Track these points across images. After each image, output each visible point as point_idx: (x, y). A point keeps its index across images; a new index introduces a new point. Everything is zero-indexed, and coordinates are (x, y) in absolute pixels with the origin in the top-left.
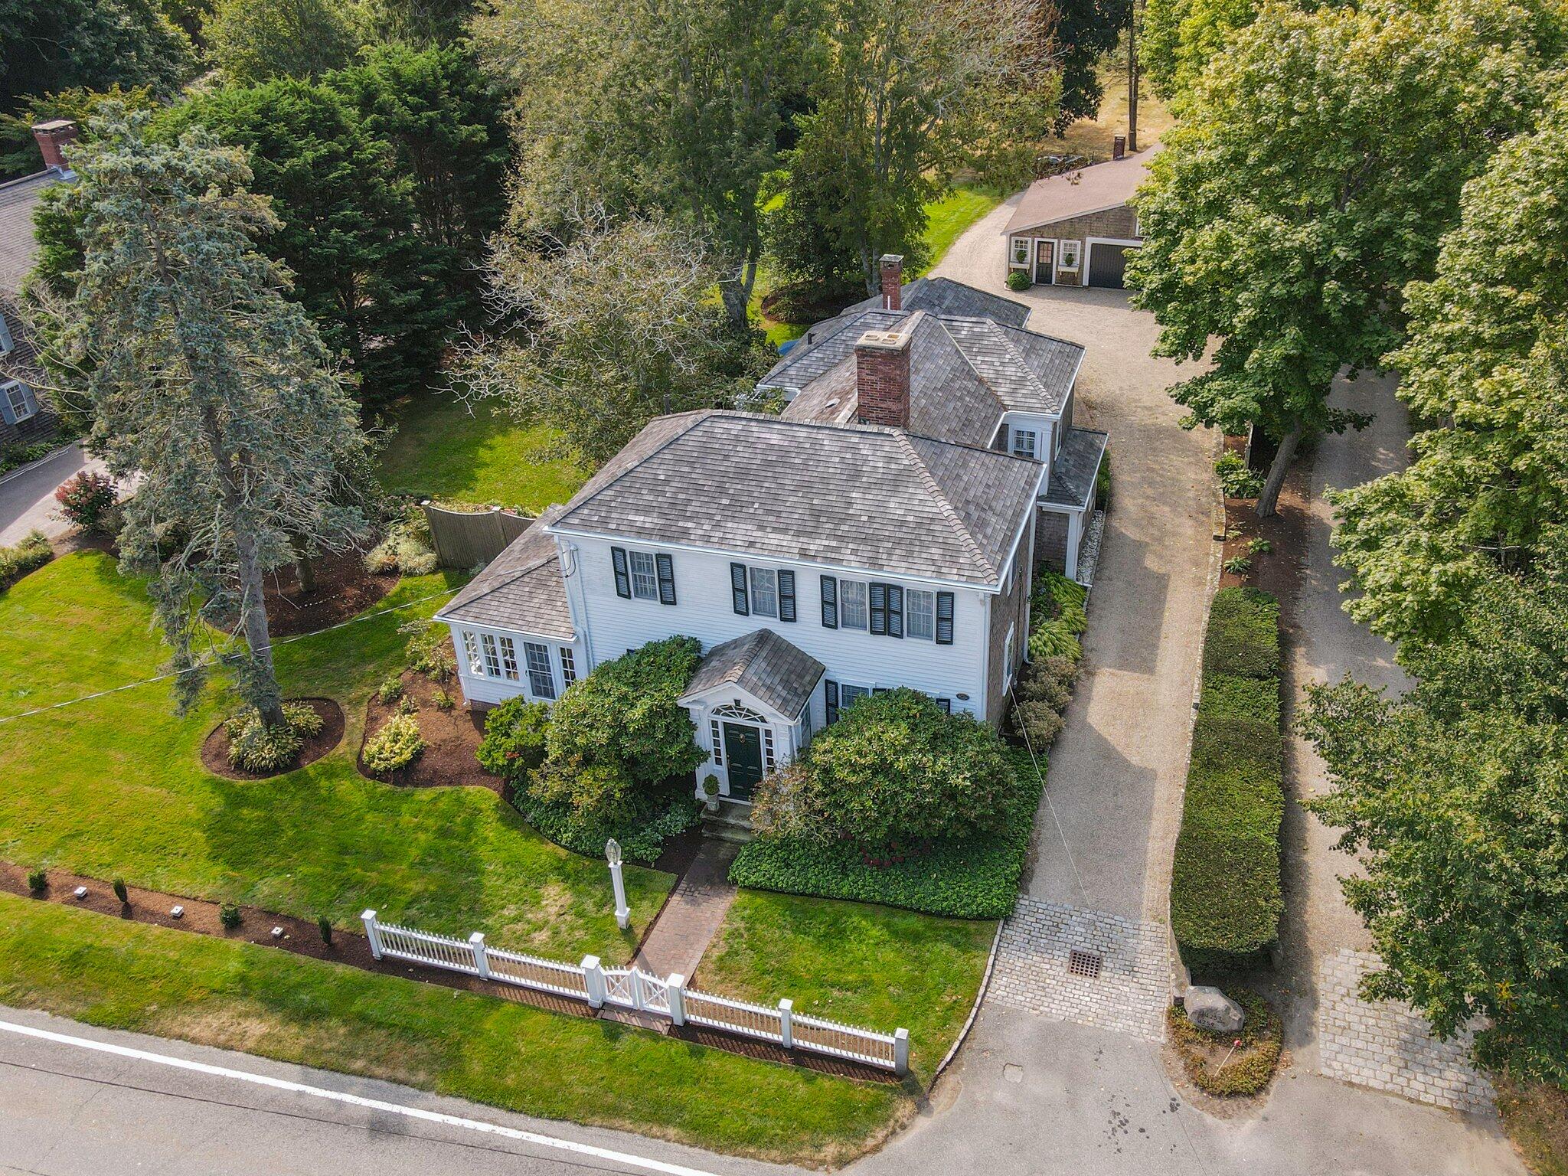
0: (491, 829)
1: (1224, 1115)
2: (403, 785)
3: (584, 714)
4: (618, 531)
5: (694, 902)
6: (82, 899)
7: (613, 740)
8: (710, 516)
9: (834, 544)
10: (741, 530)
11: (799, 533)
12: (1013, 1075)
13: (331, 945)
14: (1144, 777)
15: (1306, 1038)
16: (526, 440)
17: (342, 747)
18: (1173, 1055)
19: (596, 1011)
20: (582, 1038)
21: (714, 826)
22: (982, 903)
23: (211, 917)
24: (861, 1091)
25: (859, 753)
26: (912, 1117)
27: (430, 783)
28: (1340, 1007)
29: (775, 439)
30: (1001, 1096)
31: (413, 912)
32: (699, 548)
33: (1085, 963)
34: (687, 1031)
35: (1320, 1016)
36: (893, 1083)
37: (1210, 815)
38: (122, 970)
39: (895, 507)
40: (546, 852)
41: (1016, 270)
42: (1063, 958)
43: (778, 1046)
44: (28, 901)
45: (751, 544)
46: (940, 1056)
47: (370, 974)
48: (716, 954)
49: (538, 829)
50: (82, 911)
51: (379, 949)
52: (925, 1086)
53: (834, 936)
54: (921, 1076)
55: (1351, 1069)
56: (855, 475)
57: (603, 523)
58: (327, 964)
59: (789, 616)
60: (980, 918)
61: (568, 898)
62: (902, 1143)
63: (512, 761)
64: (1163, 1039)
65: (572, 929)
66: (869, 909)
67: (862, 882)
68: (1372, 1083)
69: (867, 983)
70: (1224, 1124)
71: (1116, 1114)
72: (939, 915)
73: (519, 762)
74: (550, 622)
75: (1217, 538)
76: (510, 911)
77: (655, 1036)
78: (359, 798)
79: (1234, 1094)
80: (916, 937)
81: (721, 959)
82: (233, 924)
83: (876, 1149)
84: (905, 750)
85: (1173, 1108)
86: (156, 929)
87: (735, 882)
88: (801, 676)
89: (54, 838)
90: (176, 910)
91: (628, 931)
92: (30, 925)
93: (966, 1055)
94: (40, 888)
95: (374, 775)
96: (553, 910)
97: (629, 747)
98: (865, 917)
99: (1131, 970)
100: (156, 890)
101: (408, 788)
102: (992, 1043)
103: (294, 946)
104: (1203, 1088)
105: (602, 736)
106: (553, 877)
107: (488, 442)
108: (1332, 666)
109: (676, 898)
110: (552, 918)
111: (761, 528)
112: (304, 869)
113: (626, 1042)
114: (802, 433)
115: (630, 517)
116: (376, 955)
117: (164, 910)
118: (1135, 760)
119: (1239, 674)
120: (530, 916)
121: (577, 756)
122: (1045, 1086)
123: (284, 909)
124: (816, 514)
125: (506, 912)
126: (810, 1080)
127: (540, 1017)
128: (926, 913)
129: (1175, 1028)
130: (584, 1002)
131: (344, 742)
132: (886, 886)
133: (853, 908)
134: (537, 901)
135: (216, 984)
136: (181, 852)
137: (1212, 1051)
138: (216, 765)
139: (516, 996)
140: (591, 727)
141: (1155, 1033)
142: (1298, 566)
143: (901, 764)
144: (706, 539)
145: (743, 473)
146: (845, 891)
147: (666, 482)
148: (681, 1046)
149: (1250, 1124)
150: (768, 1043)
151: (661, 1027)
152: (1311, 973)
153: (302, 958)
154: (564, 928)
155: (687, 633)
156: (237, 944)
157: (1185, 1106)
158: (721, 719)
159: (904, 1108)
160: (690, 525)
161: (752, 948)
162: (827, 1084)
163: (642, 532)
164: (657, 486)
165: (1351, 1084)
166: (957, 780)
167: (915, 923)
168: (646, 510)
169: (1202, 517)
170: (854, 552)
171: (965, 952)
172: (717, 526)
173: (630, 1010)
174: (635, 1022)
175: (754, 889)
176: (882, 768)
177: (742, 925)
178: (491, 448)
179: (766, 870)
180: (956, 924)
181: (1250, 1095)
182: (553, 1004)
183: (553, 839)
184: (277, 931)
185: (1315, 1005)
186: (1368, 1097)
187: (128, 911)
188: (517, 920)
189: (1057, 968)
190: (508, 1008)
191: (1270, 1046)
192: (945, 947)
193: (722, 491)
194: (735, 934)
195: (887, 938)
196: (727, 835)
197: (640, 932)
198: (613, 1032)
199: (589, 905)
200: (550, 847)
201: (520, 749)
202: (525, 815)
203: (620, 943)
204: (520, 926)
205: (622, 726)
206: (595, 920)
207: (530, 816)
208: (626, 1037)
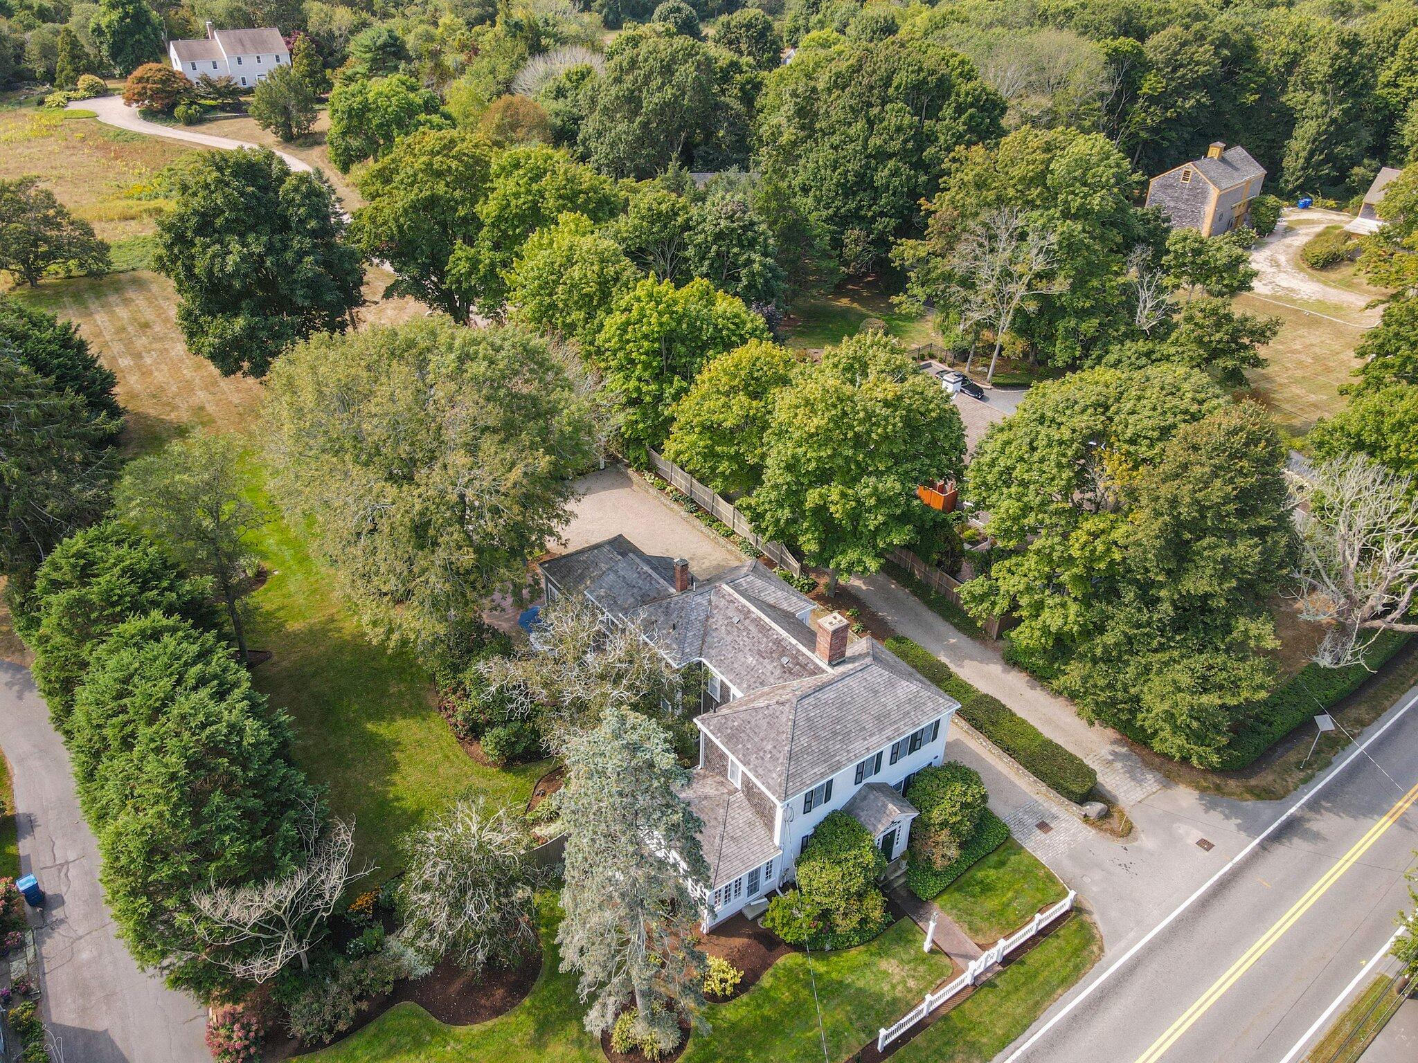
0: (819, 966)
1: (1136, 839)
2: (747, 989)
5: (927, 919)
7: (866, 878)
10: (858, 746)
12: (1087, 880)
15: (1116, 798)
18: (1102, 834)
19: (973, 984)
20: (989, 996)
24: (1073, 925)
25: (951, 806)
26: (1091, 918)
30: (1095, 889)
33: (1044, 827)
34: (1006, 960)
36: (1075, 913)
39: (901, 694)
40: (856, 954)
42: (1037, 831)
43: (1032, 937)
48: (966, 929)
49: (836, 949)
52: (1082, 907)
54: (1075, 904)
55: (1134, 797)
59: (877, 771)
61: (894, 962)
62: (1102, 928)
63: (815, 927)
64: (1094, 831)
65: (915, 970)
66: (976, 867)
68: (1142, 797)
70: (1140, 843)
74: (763, 852)
76: (886, 987)
77: (999, 974)
79: (1129, 831)
80: (1002, 863)
81: (971, 928)
83: (1101, 937)
85: (1126, 849)
87: (928, 899)
88: (894, 793)
91: (932, 951)
95: (732, 997)
96: (896, 970)
98: (980, 870)
99: (1055, 817)
101: (757, 985)
102: (1069, 876)
104: (1122, 836)
105: (860, 879)
106: (875, 959)
109: (921, 924)
110: (901, 973)
111: (865, 739)
114: (840, 685)
116: (881, 1049)
120: (893, 980)
122: (1097, 875)
124: (878, 718)
129: (1093, 825)
130: (967, 986)
134: (885, 973)
137: (1110, 823)
139: (947, 1008)
141: (1089, 832)
144: (849, 760)
145: (836, 721)
147: (810, 745)
148: (1013, 967)
150: (1029, 940)
151: (998, 968)
154: (912, 972)
157: (1127, 846)
159: (1087, 918)
160: (837, 758)
161: (970, 915)
162: (1062, 933)
164: (806, 750)
168: (813, 764)
171: (1020, 854)
172: (848, 752)
173: (984, 973)
174: (989, 975)
175: (939, 894)
177: (954, 911)
181: (1131, 827)
182: (961, 998)
183: (850, 946)
188: (894, 987)
189: (1041, 835)
191: (1115, 808)
192: (1013, 858)
193: (835, 733)
194: (958, 917)
195: (996, 871)
196: (895, 885)
197: (934, 948)
198: (990, 984)
199: (905, 957)
200: (853, 952)
201: (815, 918)
202: (822, 949)
203: (937, 957)
204: (900, 987)
205: (866, 869)
206: (916, 959)
207: (828, 947)
208: (998, 982)
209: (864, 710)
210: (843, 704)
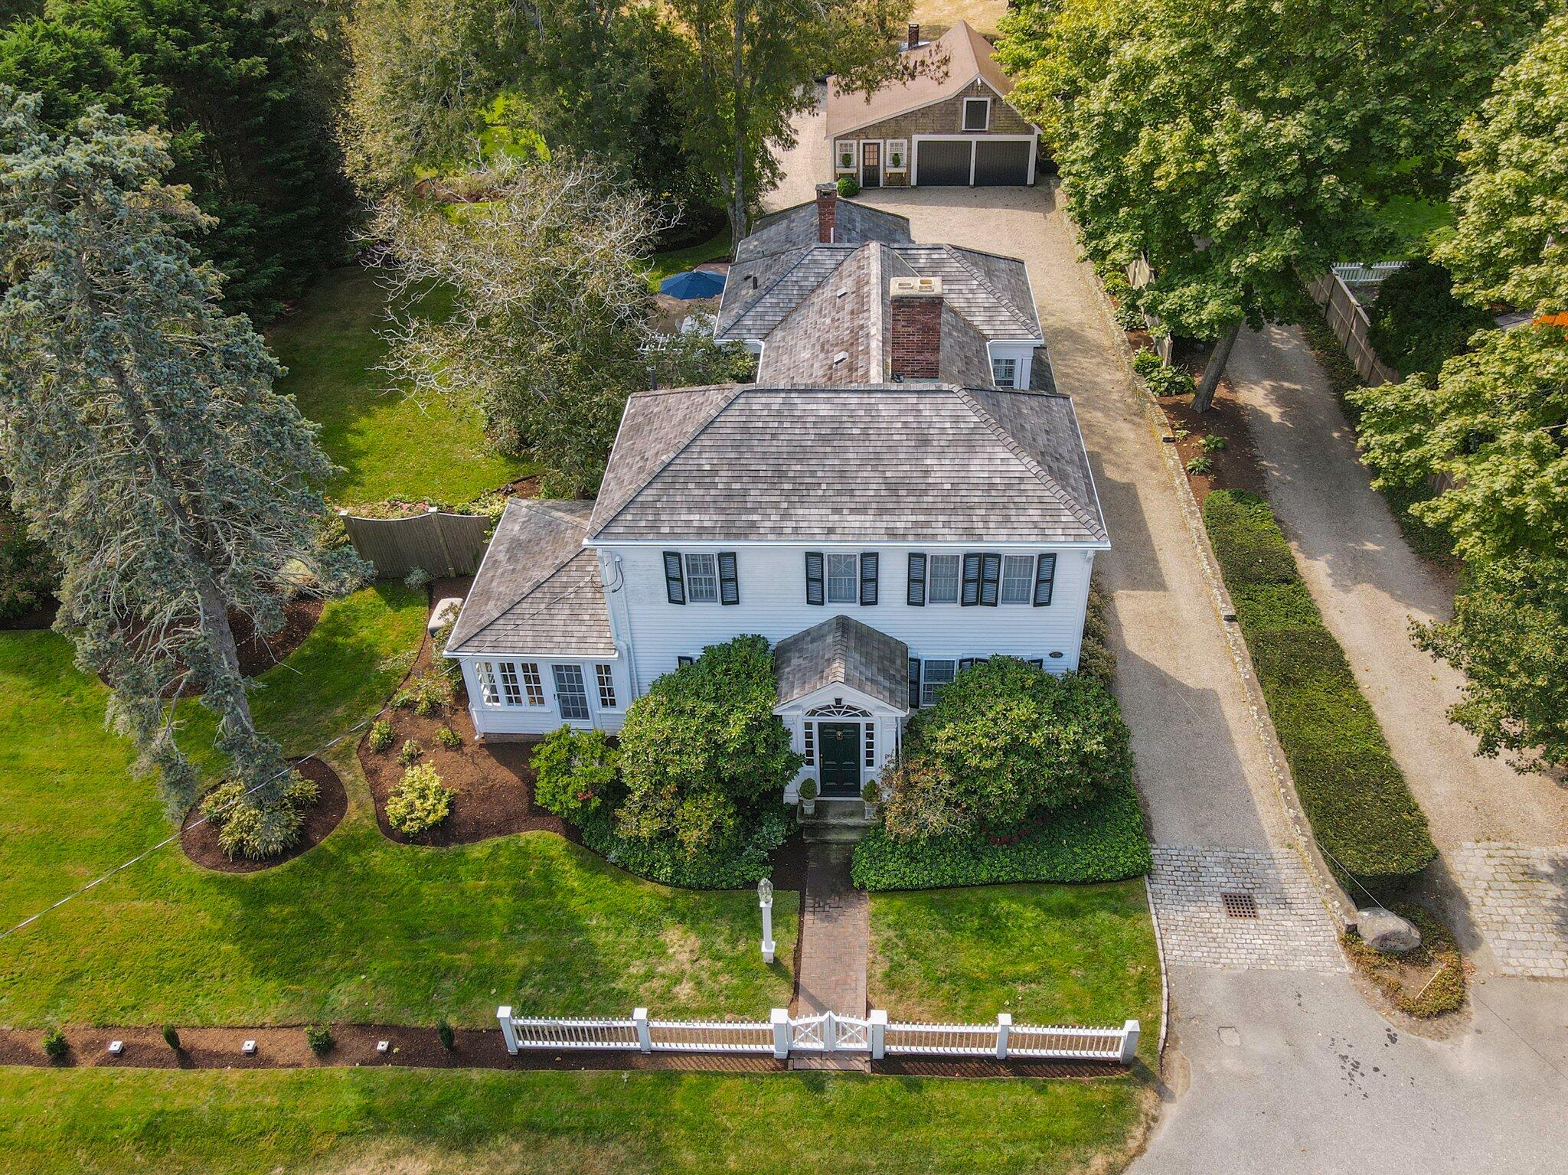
0: (571, 876)
1: (1442, 1036)
2: (446, 844)
3: (668, 741)
4: (673, 535)
5: (828, 918)
6: (120, 1056)
7: (710, 764)
8: (776, 505)
9: (922, 518)
10: (813, 516)
11: (881, 512)
12: (1230, 1038)
13: (452, 1049)
14: (1205, 699)
15: (1475, 941)
16: (397, 419)
17: (353, 813)
18: (1365, 983)
19: (784, 1062)
20: (787, 1098)
21: (813, 829)
22: (1125, 862)
23: (297, 1045)
24: (1099, 1091)
25: (986, 735)
26: (1157, 1107)
27: (475, 837)
28: (1489, 901)
29: (824, 410)
30: (1229, 1063)
31: (527, 990)
32: (771, 542)
33: (1240, 904)
34: (889, 1064)
35: (1476, 914)
36: (1125, 1075)
37: (1311, 732)
38: (218, 1133)
39: (978, 469)
40: (646, 894)
41: (843, 175)
42: (1217, 905)
43: (991, 1059)
44: (52, 1072)
45: (831, 531)
46: (1154, 1034)
47: (513, 1074)
48: (880, 970)
49: (625, 868)
50: (130, 1071)
51: (514, 1044)
52: (1155, 1069)
53: (992, 930)
54: (1147, 1060)
55: (1529, 963)
56: (924, 441)
57: (654, 528)
58: (458, 1072)
59: (870, 600)
60: (1127, 878)
61: (693, 941)
62: (1161, 1136)
63: (586, 803)
64: (1349, 969)
65: (714, 974)
66: (1011, 890)
67: (999, 864)
68: (1553, 973)
69: (1048, 971)
70: (1445, 1046)
71: (1344, 1058)
72: (1084, 883)
73: (596, 802)
74: (582, 640)
75: (1167, 440)
76: (637, 968)
77: (858, 1076)
78: (401, 869)
79: (1442, 1013)
80: (1072, 912)
81: (887, 975)
82: (326, 1049)
83: (1141, 1150)
84: (1036, 727)
85: (1393, 1039)
86: (233, 1076)
87: (863, 887)
88: (892, 661)
89: (48, 988)
90: (249, 1045)
91: (776, 965)
92: (70, 1103)
93: (1178, 1028)
94: (61, 1054)
95: (405, 839)
96: (684, 957)
97: (728, 768)
98: (1012, 899)
99: (1284, 902)
100: (207, 1026)
101: (454, 847)
102: (1195, 1009)
103: (407, 1059)
104: (1411, 1013)
105: (698, 762)
106: (667, 920)
107: (354, 426)
108: (1328, 556)
109: (808, 918)
110: (687, 967)
111: (837, 511)
112: (378, 966)
113: (834, 1091)
115: (683, 517)
116: (512, 1049)
117: (231, 1047)
118: (1190, 683)
119: (1268, 581)
120: (660, 969)
121: (672, 787)
122: (1266, 1044)
123: (378, 1017)
124: (892, 488)
125: (633, 970)
126: (1041, 1090)
127: (728, 1082)
128: (1073, 883)
129: (1358, 956)
130: (770, 1055)
131: (352, 805)
132: (1023, 863)
133: (996, 893)
134: (661, 951)
135: (341, 1124)
136: (217, 972)
137: (1402, 973)
138: (208, 858)
139: (690, 1064)
140: (680, 752)
141: (1337, 964)
142: (1254, 459)
143: (1037, 740)
144: (778, 531)
145: (800, 454)
146: (984, 876)
147: (714, 472)
148: (891, 1082)
149: (1468, 1039)
150: (980, 1059)
151: (862, 1065)
152: (1447, 873)
153: (425, 1072)
154: (705, 976)
155: (750, 631)
156: (340, 1071)
157: (1402, 1035)
158: (816, 720)
159: (1146, 1099)
160: (755, 517)
161: (913, 955)
162: (1060, 1090)
163: (701, 532)
165: (1534, 978)
166: (1092, 746)
167: (1063, 896)
168: (699, 507)
169: (1137, 419)
170: (946, 524)
171: (1127, 916)
172: (785, 516)
173: (820, 1054)
174: (832, 1065)
175: (888, 892)
176: (1014, 747)
177: (891, 933)
178: (360, 433)
179: (894, 872)
180: (1104, 889)
181: (1455, 1010)
182: (736, 1066)
183: (649, 877)
184: (382, 1045)
185: (1467, 905)
186: (1555, 988)
187: (186, 1058)
188: (649, 976)
189: (1215, 914)
190: (692, 1079)
191: (1451, 957)
192: (1103, 915)
193: (781, 475)
194: (888, 945)
195: (1044, 917)
196: (832, 837)
197: (788, 962)
198: (815, 1082)
199: (721, 944)
200: (648, 887)
201: (592, 787)
202: (604, 855)
203: (773, 979)
204: (656, 984)
205: (717, 748)
206: (735, 960)
207: (613, 856)
208: (830, 1086)
209: (876, 461)
210: (838, 433)
